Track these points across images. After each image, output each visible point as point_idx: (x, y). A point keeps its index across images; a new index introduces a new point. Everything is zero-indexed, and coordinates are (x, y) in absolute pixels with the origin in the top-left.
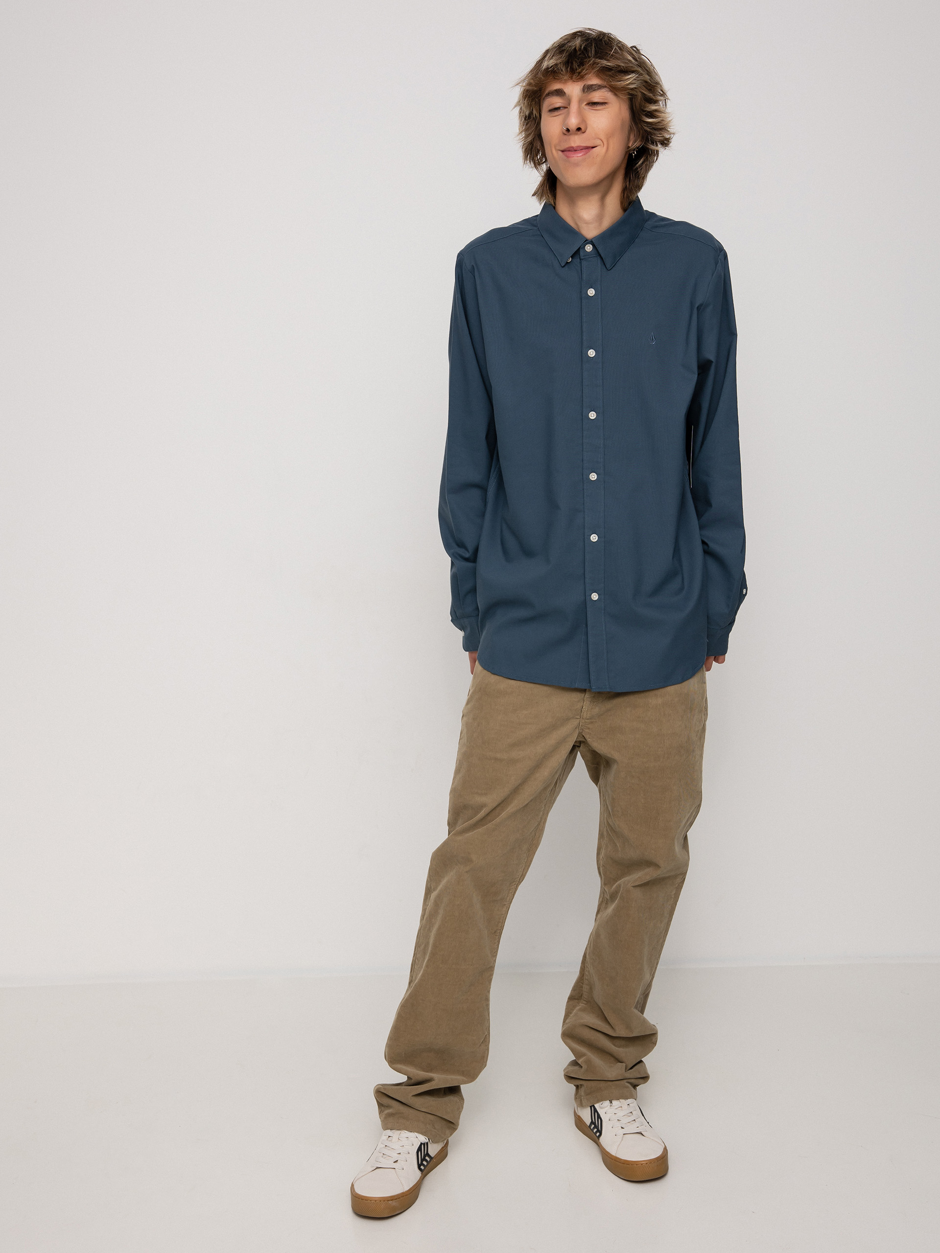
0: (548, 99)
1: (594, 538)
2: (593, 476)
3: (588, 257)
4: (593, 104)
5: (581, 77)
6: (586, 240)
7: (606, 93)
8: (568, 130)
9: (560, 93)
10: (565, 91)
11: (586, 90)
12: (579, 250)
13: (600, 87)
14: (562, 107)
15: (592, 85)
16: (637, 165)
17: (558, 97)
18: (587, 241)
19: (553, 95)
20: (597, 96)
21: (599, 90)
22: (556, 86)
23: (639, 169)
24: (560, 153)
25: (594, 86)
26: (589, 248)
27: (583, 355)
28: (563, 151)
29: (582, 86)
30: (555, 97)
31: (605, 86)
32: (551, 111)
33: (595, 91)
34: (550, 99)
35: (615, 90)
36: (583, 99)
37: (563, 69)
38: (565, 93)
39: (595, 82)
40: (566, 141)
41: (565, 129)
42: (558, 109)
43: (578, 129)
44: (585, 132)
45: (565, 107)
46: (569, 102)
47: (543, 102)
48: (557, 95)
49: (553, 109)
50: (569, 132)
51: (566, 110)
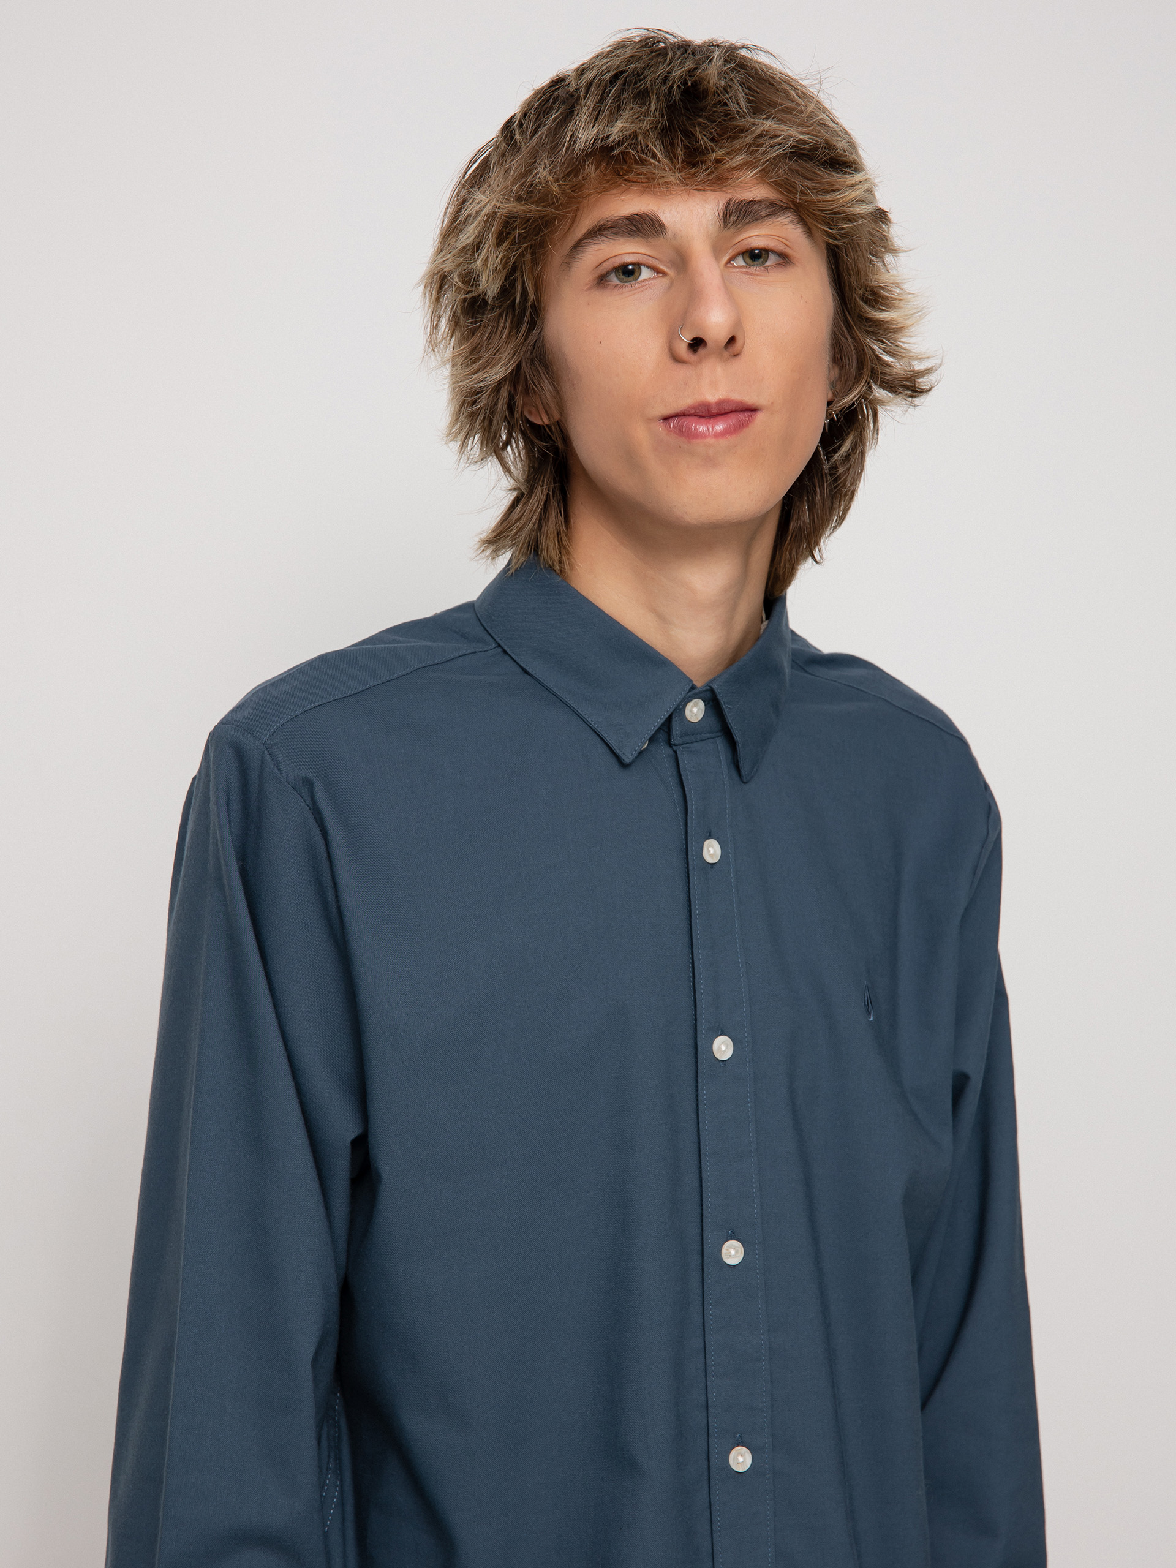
0: (595, 247)
3: (692, 738)
4: (755, 256)
5: (719, 181)
6: (688, 686)
7: (791, 226)
8: (697, 344)
9: (645, 225)
10: (663, 219)
11: (733, 218)
12: (669, 719)
13: (774, 209)
14: (647, 267)
15: (751, 202)
17: (637, 239)
18: (691, 691)
19: (617, 234)
20: (757, 236)
21: (772, 220)
22: (633, 206)
23: (841, 470)
24: (660, 428)
25: (756, 207)
26: (695, 709)
27: (698, 1050)
28: (666, 419)
29: (722, 203)
30: (622, 240)
31: (786, 208)
32: (602, 280)
33: (757, 219)
34: (603, 246)
35: (810, 221)
36: (717, 250)
37: (655, 146)
38: (662, 226)
39: (760, 193)
40: (686, 384)
41: (682, 346)
42: (629, 271)
43: (731, 343)
44: (738, 354)
45: (659, 272)
46: (680, 258)
47: (572, 256)
48: (632, 234)
49: (609, 272)
50: (703, 350)
51: (663, 280)
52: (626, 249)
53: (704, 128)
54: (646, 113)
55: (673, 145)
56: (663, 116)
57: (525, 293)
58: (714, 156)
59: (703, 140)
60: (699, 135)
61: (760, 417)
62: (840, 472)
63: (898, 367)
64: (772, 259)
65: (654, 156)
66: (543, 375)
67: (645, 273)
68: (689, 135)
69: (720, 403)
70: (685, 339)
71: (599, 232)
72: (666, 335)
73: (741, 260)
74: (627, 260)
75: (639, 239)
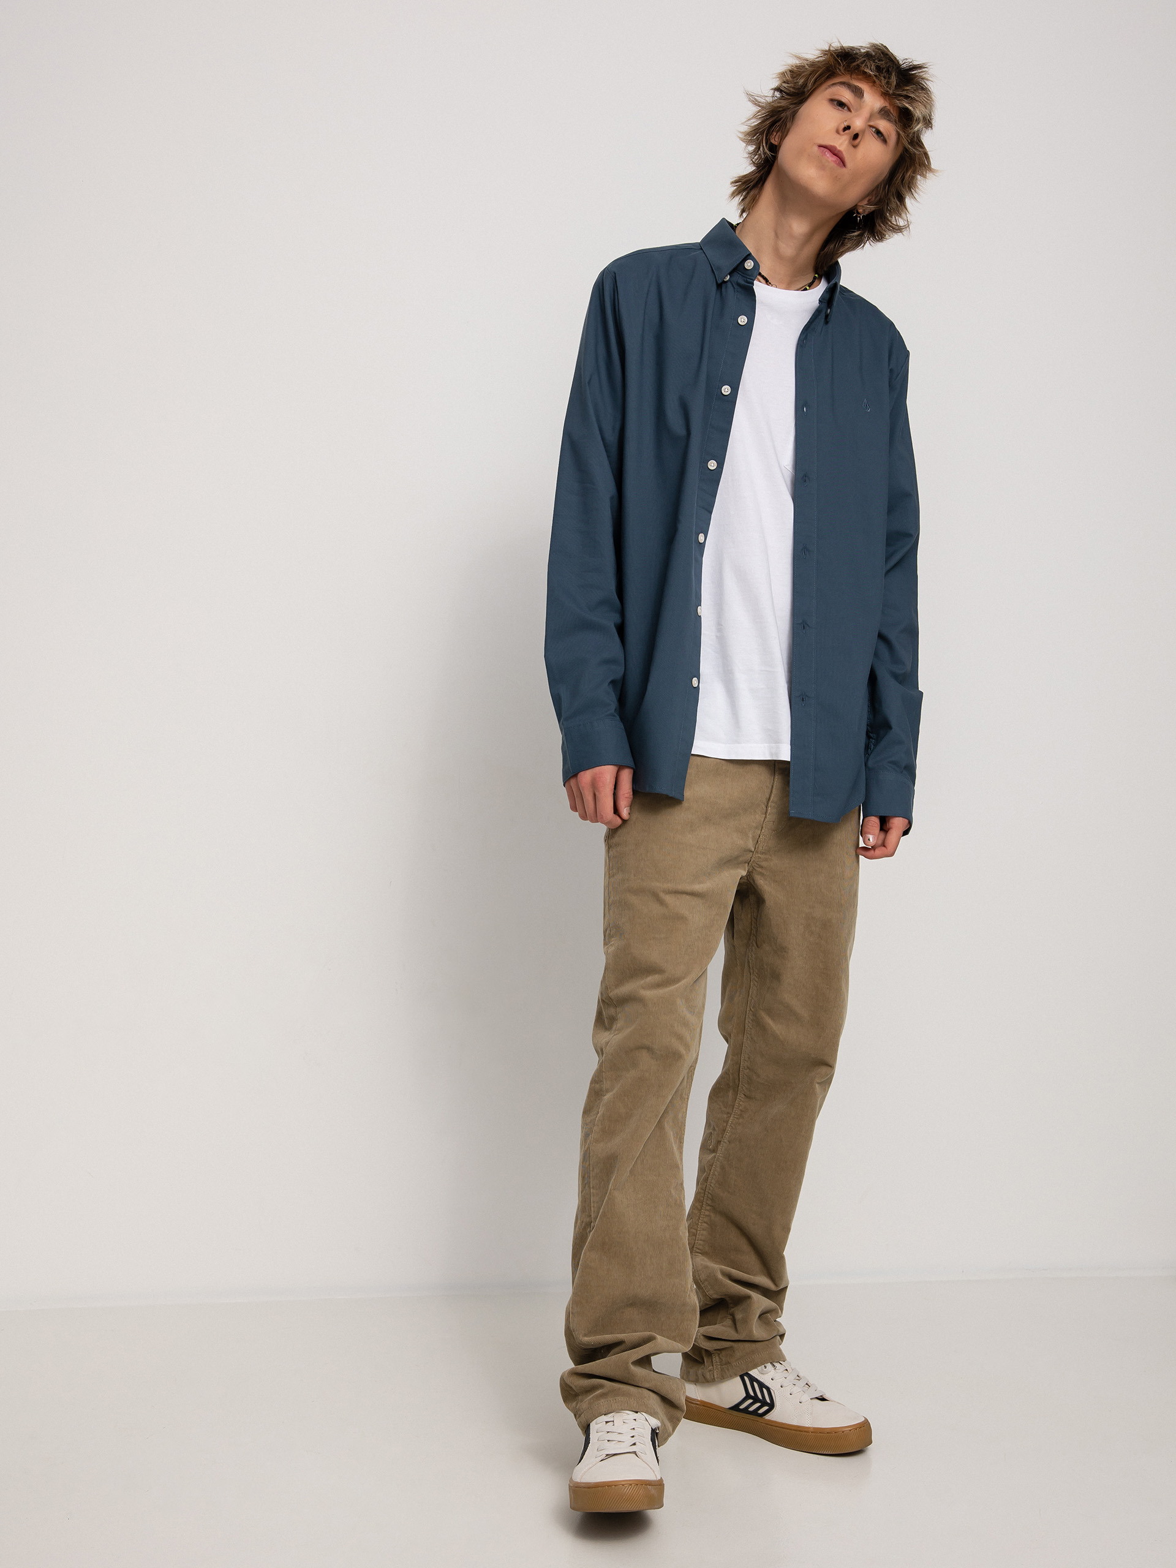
0: (839, 87)
4: (876, 130)
7: (893, 131)
8: (847, 128)
9: (858, 93)
10: (865, 95)
14: (847, 106)
15: (890, 112)
19: (847, 87)
20: (883, 126)
21: (891, 125)
22: (859, 83)
24: (816, 148)
25: (891, 116)
29: (884, 105)
30: (848, 91)
31: (897, 125)
32: (832, 100)
34: (841, 89)
36: (871, 117)
38: (863, 95)
39: (892, 111)
40: (834, 138)
41: (843, 126)
42: (841, 104)
43: (856, 136)
44: (855, 147)
45: (849, 110)
46: (860, 107)
47: (829, 87)
48: (853, 91)
49: (836, 100)
50: (847, 131)
51: (849, 113)
52: (846, 96)
61: (844, 169)
64: (882, 138)
67: (846, 108)
69: (839, 151)
70: (846, 124)
71: (843, 83)
72: (841, 123)
73: (874, 130)
74: (844, 100)
75: (853, 94)
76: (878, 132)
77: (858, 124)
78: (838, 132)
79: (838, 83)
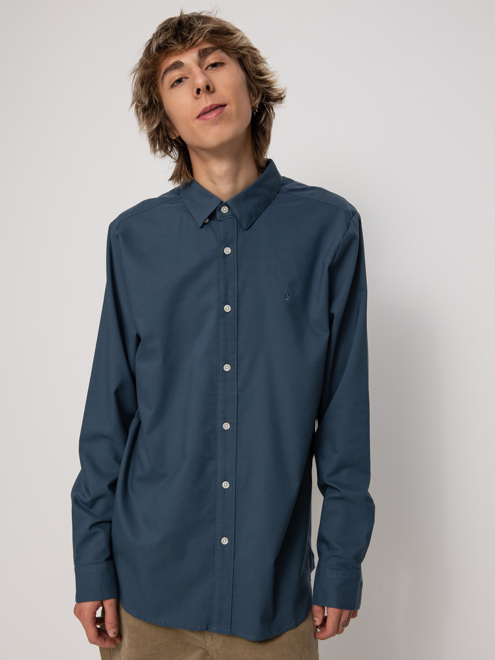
0: (167, 76)
1: (226, 485)
2: (226, 426)
3: (224, 218)
5: (193, 46)
6: (222, 202)
7: (221, 53)
8: (199, 91)
9: (178, 65)
10: (182, 61)
11: (202, 55)
13: (214, 49)
14: (184, 78)
15: (206, 49)
16: (261, 121)
18: (222, 204)
19: (171, 70)
21: (214, 53)
22: (172, 60)
25: (208, 50)
26: (225, 209)
27: (220, 311)
29: (197, 51)
30: (173, 71)
31: (217, 48)
32: (172, 86)
33: (210, 53)
34: (169, 75)
35: (225, 50)
36: (200, 65)
37: (174, 41)
38: (182, 63)
39: (207, 46)
40: (199, 104)
41: (195, 93)
42: (179, 81)
43: (208, 87)
44: (214, 92)
45: (187, 78)
46: (190, 71)
47: (162, 82)
48: (175, 69)
49: (174, 83)
50: (201, 92)
51: (189, 80)
52: (175, 74)
53: (184, 31)
54: (169, 33)
55: (178, 39)
56: (173, 32)
57: (156, 100)
58: (189, 38)
59: (185, 34)
60: (184, 34)
61: (227, 108)
62: (263, 125)
63: (275, 95)
64: (219, 65)
65: (174, 44)
66: (166, 121)
67: (184, 80)
68: (182, 35)
69: (211, 106)
70: (195, 90)
71: (166, 71)
72: (192, 92)
73: (210, 68)
74: (177, 78)
75: (178, 70)
76: (214, 65)
77: (200, 81)
78: (197, 99)
79: (163, 75)
